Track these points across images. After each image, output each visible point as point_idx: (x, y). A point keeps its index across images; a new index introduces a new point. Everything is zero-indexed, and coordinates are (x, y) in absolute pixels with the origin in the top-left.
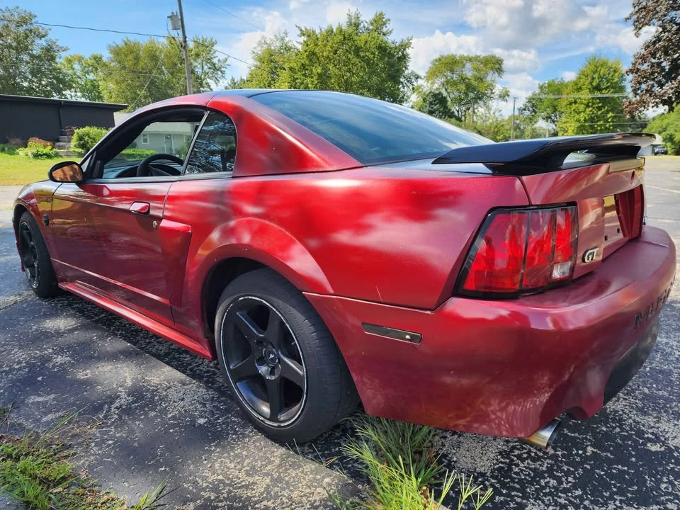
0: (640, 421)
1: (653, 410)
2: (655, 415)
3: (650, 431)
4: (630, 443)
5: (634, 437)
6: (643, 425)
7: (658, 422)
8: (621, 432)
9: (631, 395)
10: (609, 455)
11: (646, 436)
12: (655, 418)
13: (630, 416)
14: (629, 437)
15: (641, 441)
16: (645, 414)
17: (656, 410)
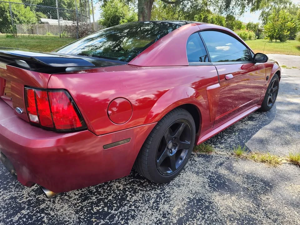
0: (10, 193)
1: (10, 203)
2: (7, 201)
3: (2, 193)
4: (5, 182)
5: (6, 186)
6: (7, 192)
7: (3, 199)
8: (12, 183)
9: (27, 202)
10: (7, 174)
11: (2, 189)
12: (6, 200)
13: (16, 192)
14: (7, 184)
15: (2, 186)
16: (12, 198)
17: (9, 204)
